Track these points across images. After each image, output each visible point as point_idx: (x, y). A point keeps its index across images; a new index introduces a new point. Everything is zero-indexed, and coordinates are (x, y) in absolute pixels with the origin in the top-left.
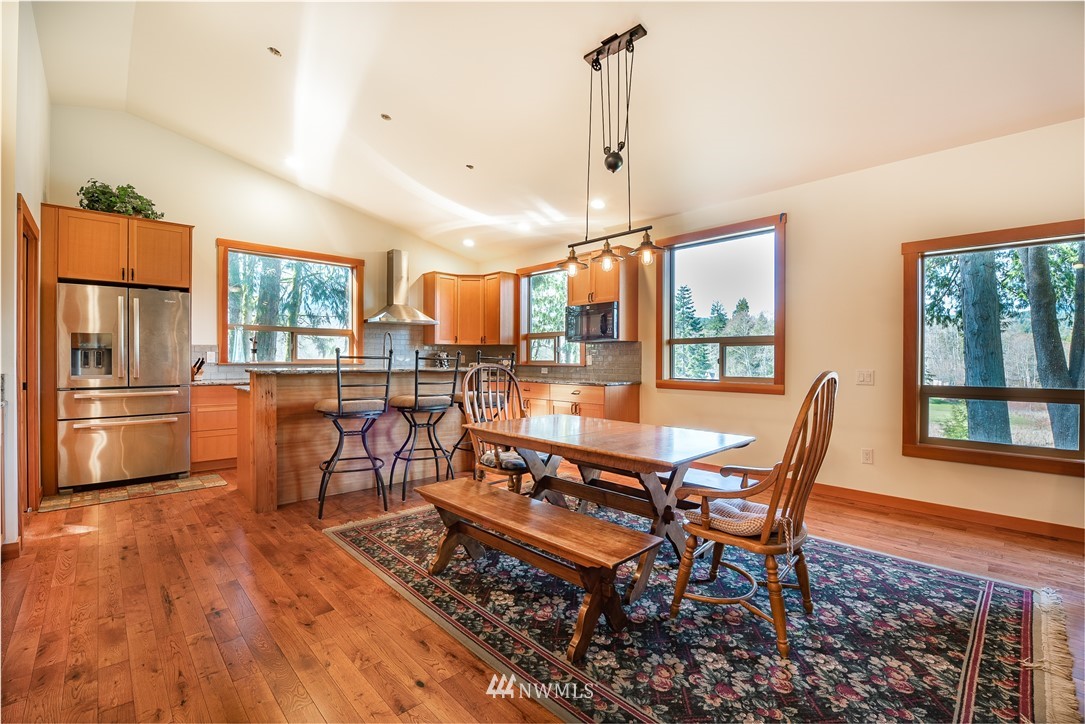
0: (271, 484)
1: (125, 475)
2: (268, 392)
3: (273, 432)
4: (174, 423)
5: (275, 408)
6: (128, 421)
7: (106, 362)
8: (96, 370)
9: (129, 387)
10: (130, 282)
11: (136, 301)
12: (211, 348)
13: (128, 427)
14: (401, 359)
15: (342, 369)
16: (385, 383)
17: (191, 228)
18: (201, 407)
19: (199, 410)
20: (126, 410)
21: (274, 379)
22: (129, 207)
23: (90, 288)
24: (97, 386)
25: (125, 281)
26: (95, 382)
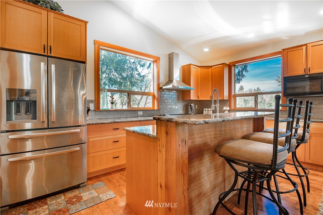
1: (46, 192)
4: (77, 151)
6: (46, 153)
7: (32, 111)
8: (26, 116)
9: (48, 128)
10: (49, 54)
11: (53, 67)
12: (91, 101)
13: (48, 157)
14: (174, 107)
17: (86, 23)
18: (91, 138)
19: (90, 140)
20: (46, 144)
23: (25, 55)
24: (30, 128)
25: (46, 54)
26: (28, 125)
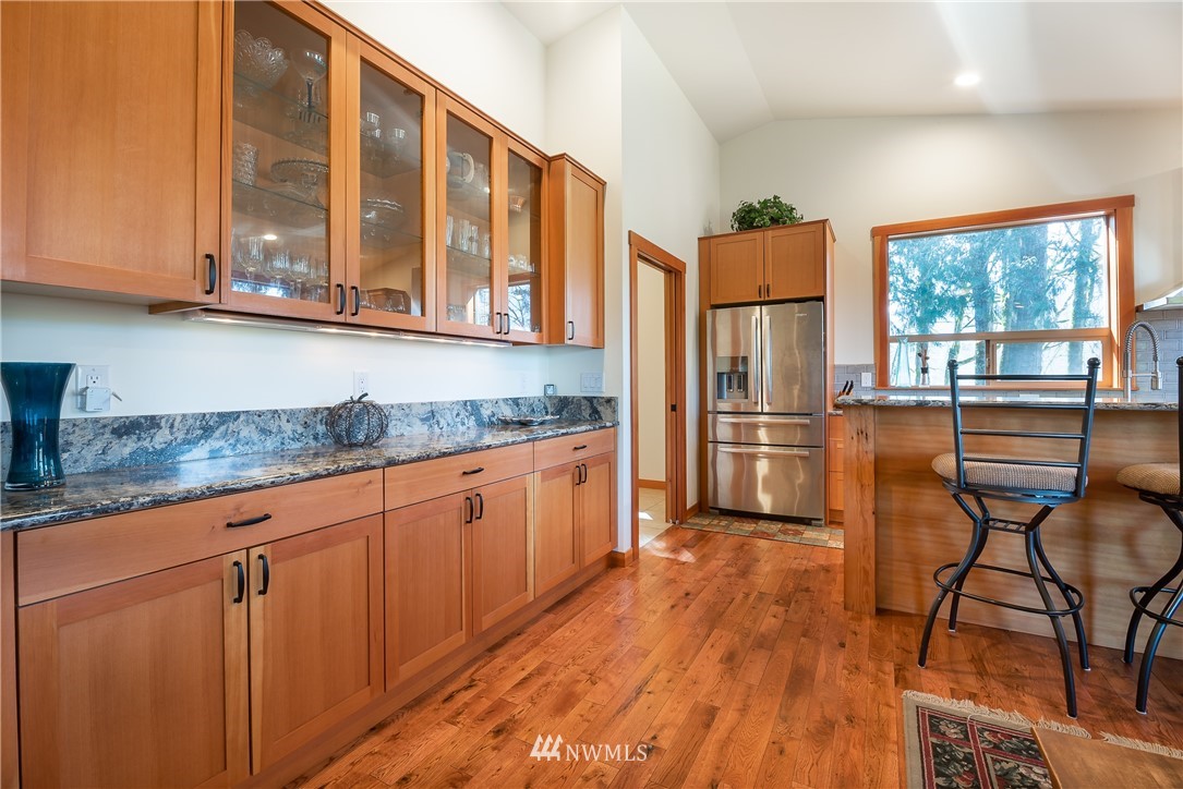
0: (866, 573)
2: (860, 432)
3: (869, 494)
4: (807, 458)
5: (872, 457)
8: (738, 394)
9: (762, 413)
10: (767, 299)
12: (866, 368)
15: (963, 399)
16: (1079, 432)
17: (824, 222)
21: (870, 413)
22: (767, 218)
25: (762, 299)
26: (726, 406)
